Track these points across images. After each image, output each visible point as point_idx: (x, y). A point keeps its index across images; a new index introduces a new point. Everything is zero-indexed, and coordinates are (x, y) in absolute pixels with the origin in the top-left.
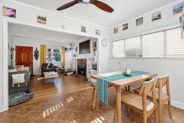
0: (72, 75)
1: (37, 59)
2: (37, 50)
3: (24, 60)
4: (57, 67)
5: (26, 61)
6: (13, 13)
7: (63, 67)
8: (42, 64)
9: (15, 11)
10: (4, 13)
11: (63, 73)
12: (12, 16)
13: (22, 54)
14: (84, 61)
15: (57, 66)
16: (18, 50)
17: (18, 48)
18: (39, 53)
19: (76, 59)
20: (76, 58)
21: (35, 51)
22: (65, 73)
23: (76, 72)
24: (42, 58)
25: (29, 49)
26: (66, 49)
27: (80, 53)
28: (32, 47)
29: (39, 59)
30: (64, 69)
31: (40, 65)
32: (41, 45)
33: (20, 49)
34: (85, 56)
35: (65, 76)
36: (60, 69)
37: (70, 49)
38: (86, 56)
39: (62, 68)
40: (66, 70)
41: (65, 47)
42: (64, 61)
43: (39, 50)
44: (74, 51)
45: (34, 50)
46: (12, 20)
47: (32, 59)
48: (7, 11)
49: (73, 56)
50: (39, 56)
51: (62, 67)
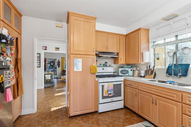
1: (59, 67)
2: (59, 61)
6: (46, 48)
8: (62, 70)
9: (46, 47)
10: (43, 49)
12: (46, 49)
18: (61, 63)
21: (58, 62)
24: (62, 66)
29: (60, 67)
32: (62, 58)
43: (60, 61)
46: (45, 51)
48: (44, 48)
50: (61, 65)
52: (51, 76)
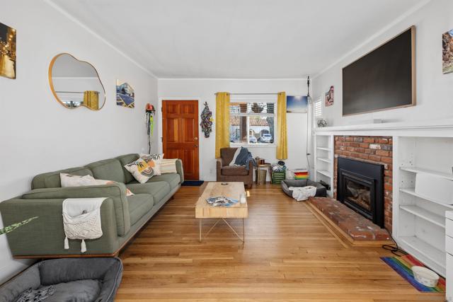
0: (310, 199)
1: (207, 136)
2: (207, 108)
3: (179, 139)
4: (262, 162)
5: (184, 142)
7: (281, 163)
8: (221, 150)
11: (280, 184)
13: (176, 122)
14: (373, 146)
15: (261, 157)
16: (168, 112)
17: (167, 105)
18: (213, 118)
19: (327, 137)
20: (329, 132)
21: (203, 113)
22: (285, 186)
23: (328, 187)
24: (220, 133)
25: (190, 105)
26: (290, 99)
27: (346, 112)
28: (197, 101)
29: (213, 134)
30: (284, 172)
31: (216, 153)
32: (217, 94)
33: (170, 108)
34: (376, 121)
35: (286, 201)
36: (271, 169)
37: (306, 99)
38: (383, 122)
39: (275, 168)
40: (290, 176)
41: (288, 94)
42: (284, 142)
43: (213, 109)
44: (319, 105)
45: (201, 109)
47: (197, 135)
49: (315, 125)
50: (213, 127)
51: (277, 161)
52: (104, 208)
